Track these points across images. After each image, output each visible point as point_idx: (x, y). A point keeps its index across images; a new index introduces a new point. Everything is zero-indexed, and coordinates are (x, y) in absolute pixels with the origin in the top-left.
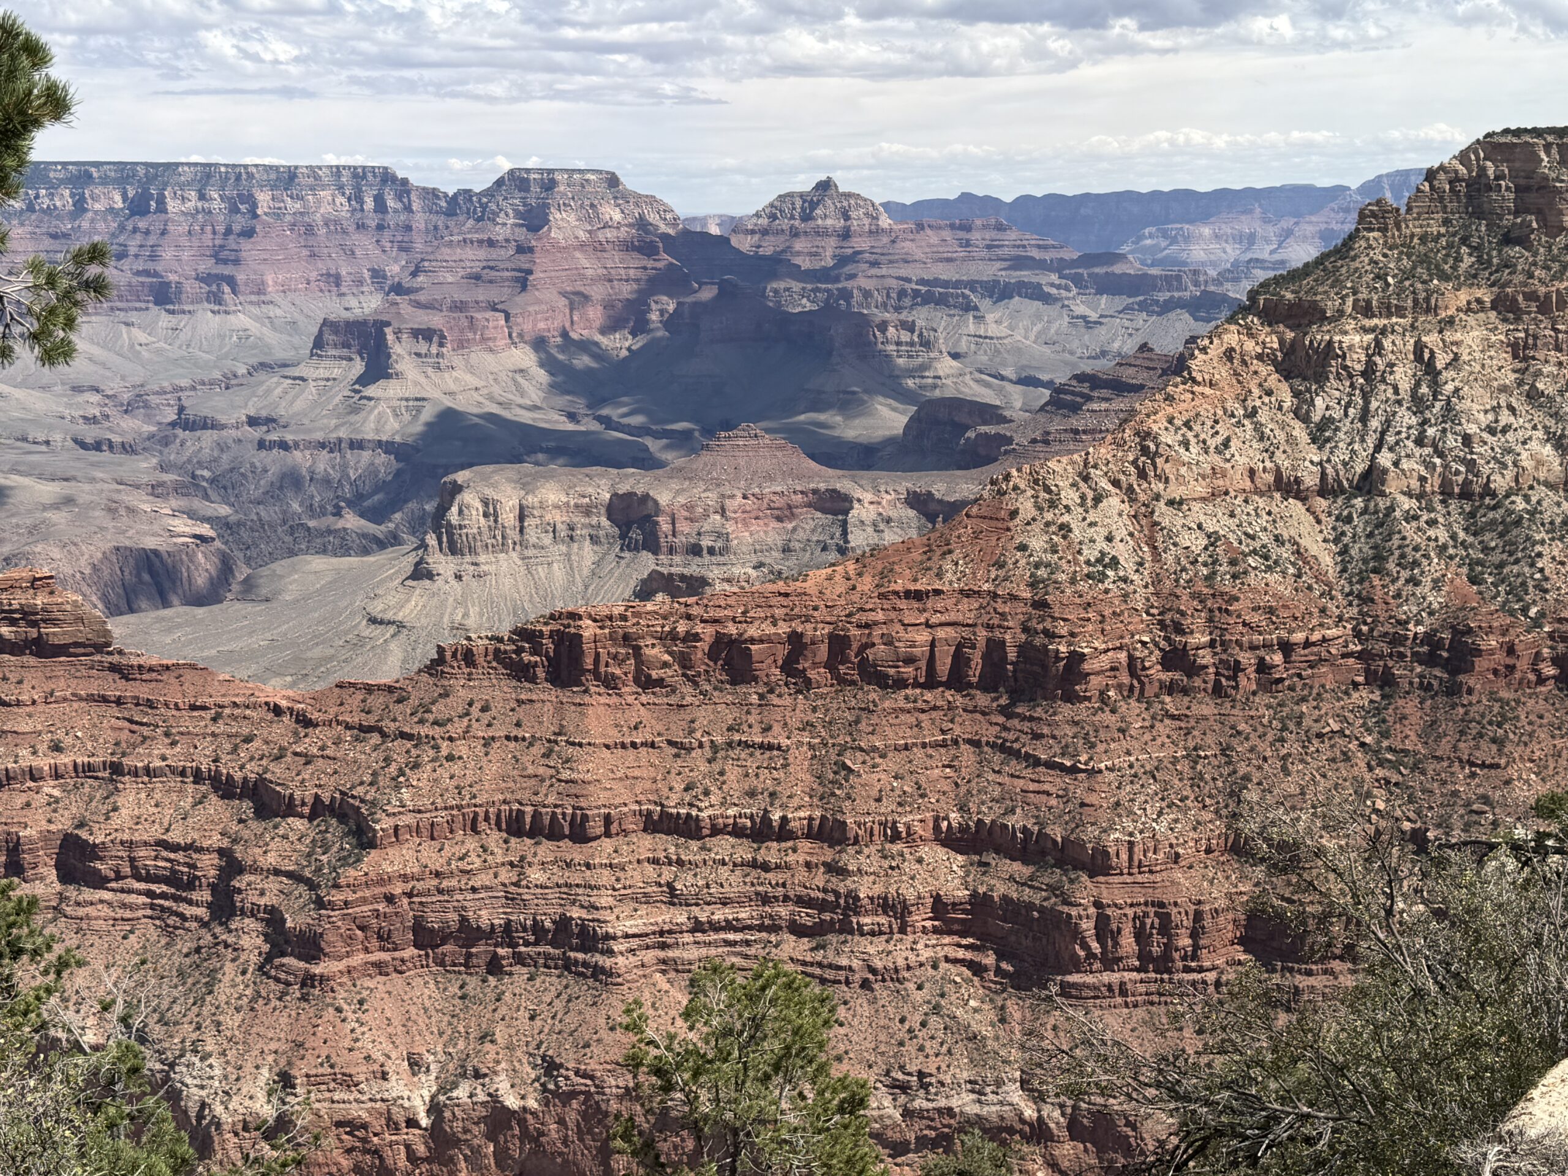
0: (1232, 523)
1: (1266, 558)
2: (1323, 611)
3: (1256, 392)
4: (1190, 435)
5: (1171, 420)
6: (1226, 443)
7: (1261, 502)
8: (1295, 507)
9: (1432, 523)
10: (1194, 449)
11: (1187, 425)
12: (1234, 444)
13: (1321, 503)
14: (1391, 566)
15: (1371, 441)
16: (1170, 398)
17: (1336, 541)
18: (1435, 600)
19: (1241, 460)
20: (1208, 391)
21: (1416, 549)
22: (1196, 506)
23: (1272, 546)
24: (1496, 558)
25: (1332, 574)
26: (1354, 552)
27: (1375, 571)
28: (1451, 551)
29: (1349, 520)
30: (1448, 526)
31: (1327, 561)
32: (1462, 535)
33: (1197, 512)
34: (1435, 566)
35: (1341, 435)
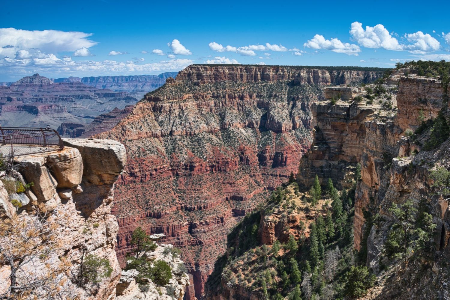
0: (143, 144)
1: (151, 151)
2: (163, 161)
3: (147, 116)
4: (133, 126)
5: (129, 123)
6: (141, 127)
7: (149, 139)
8: (156, 139)
9: (184, 141)
10: (134, 129)
11: (132, 124)
12: (143, 127)
13: (161, 138)
14: (176, 150)
15: (171, 125)
16: (128, 118)
17: (165, 146)
18: (186, 157)
19: (144, 131)
20: (136, 116)
21: (181, 146)
22: (135, 141)
23: (152, 148)
24: (197, 147)
25: (165, 153)
26: (169, 148)
27: (174, 152)
28: (188, 146)
29: (167, 141)
30: (187, 141)
31: (163, 150)
32: (190, 143)
33: (135, 142)
34: (185, 150)
35: (165, 124)
